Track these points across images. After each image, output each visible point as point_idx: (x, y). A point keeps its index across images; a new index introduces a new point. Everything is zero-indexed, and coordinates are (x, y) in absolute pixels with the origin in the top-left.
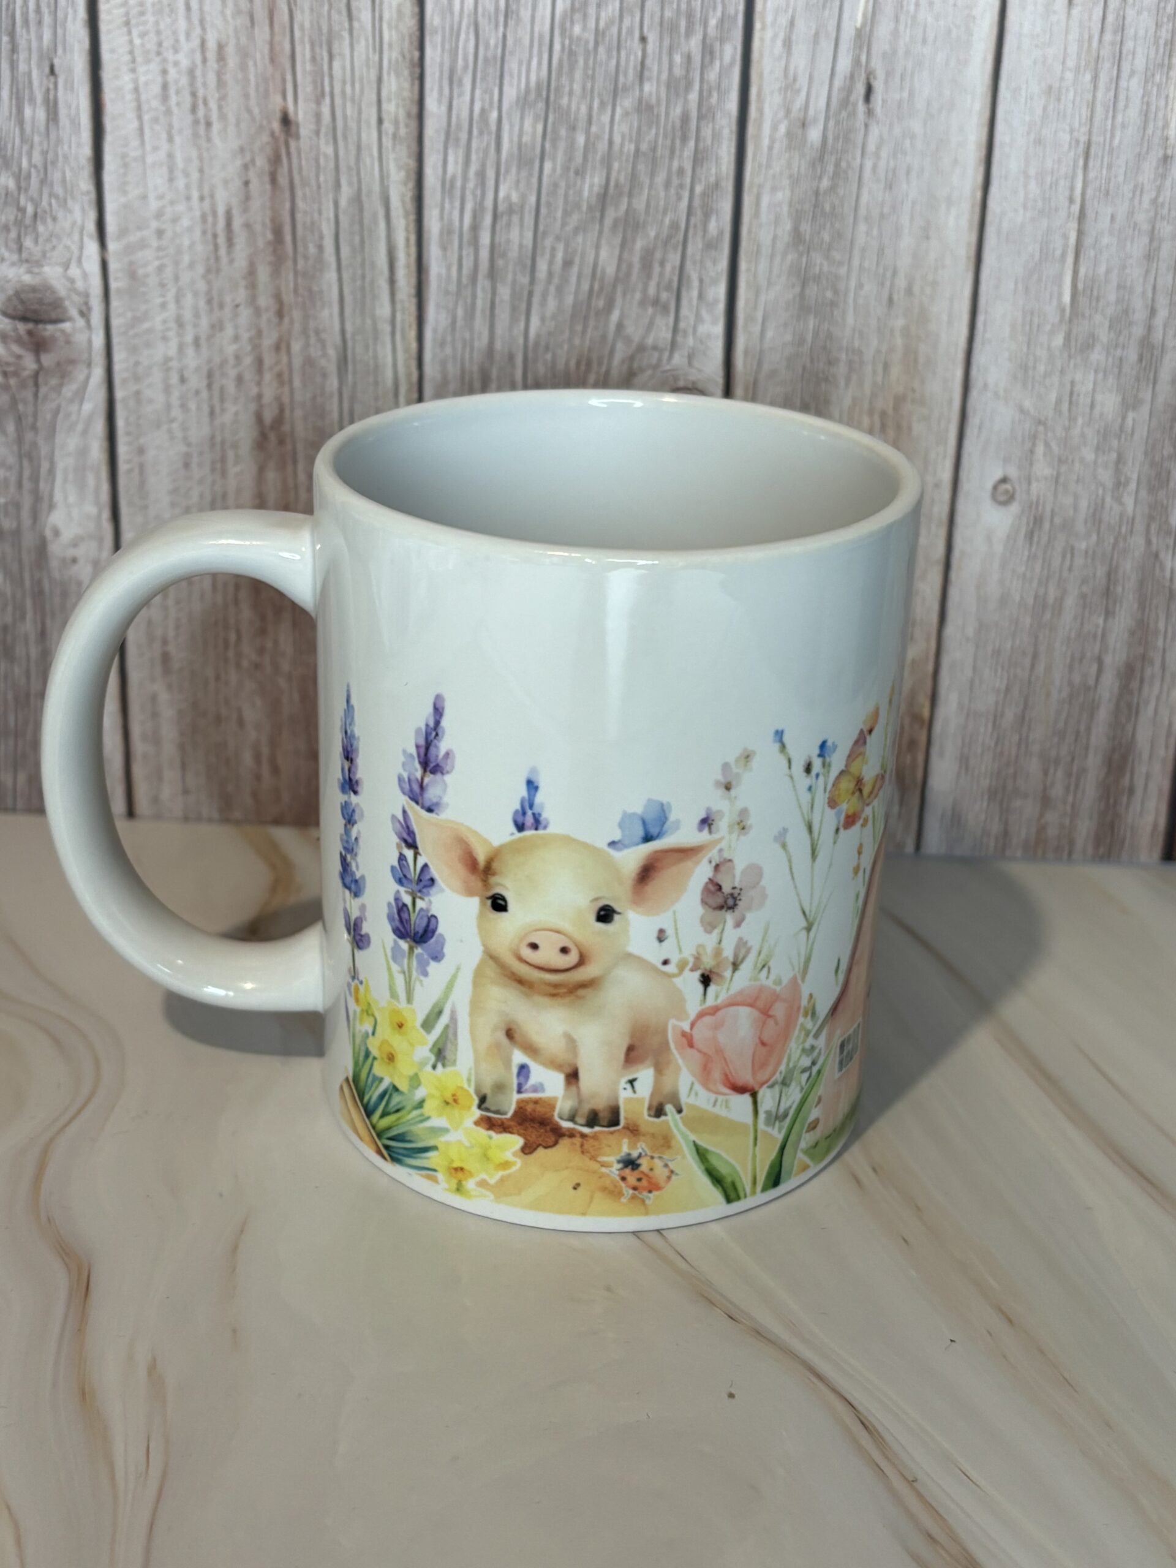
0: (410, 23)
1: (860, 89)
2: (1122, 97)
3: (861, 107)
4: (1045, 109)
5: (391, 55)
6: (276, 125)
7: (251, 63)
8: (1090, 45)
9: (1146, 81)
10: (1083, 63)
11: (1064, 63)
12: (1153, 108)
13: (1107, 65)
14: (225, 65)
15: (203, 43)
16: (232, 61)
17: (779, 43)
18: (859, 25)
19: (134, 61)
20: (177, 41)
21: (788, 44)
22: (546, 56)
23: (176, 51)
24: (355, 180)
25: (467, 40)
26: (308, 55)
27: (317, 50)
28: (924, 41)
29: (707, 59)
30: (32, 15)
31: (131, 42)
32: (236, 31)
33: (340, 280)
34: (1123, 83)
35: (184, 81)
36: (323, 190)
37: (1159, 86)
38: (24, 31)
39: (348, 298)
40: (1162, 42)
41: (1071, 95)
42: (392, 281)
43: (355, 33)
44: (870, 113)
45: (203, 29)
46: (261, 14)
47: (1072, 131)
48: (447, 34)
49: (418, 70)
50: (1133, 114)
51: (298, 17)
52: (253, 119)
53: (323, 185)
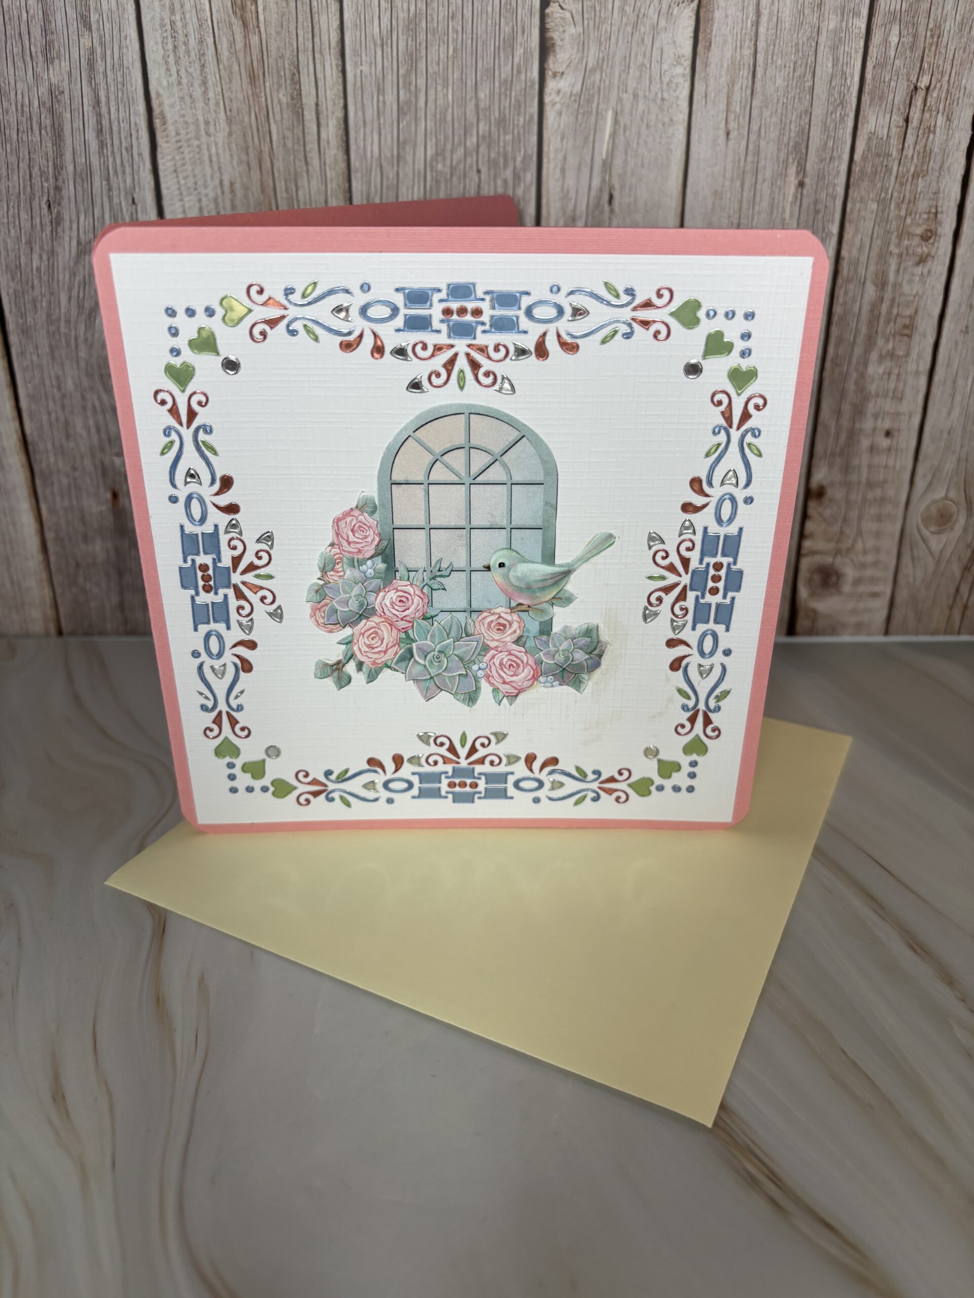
0: (342, 166)
1: (606, 197)
2: (758, 195)
3: (607, 208)
4: (713, 204)
5: (332, 186)
7: (250, 194)
8: (739, 164)
9: (772, 184)
10: (735, 175)
11: (724, 176)
12: (776, 201)
13: (749, 176)
14: (235, 195)
15: (221, 181)
16: (239, 193)
17: (558, 170)
18: (604, 156)
19: (181, 194)
20: (206, 181)
21: (563, 171)
22: (422, 184)
23: (206, 187)
25: (376, 176)
28: (643, 165)
29: (517, 181)
30: (119, 168)
31: (179, 182)
32: (240, 173)
34: (759, 187)
35: (212, 206)
37: (780, 188)
38: (115, 178)
40: (781, 160)
41: (729, 195)
43: (310, 172)
44: (612, 211)
45: (221, 173)
46: (254, 164)
47: (729, 217)
48: (364, 171)
49: (348, 195)
50: (765, 204)
51: (276, 164)
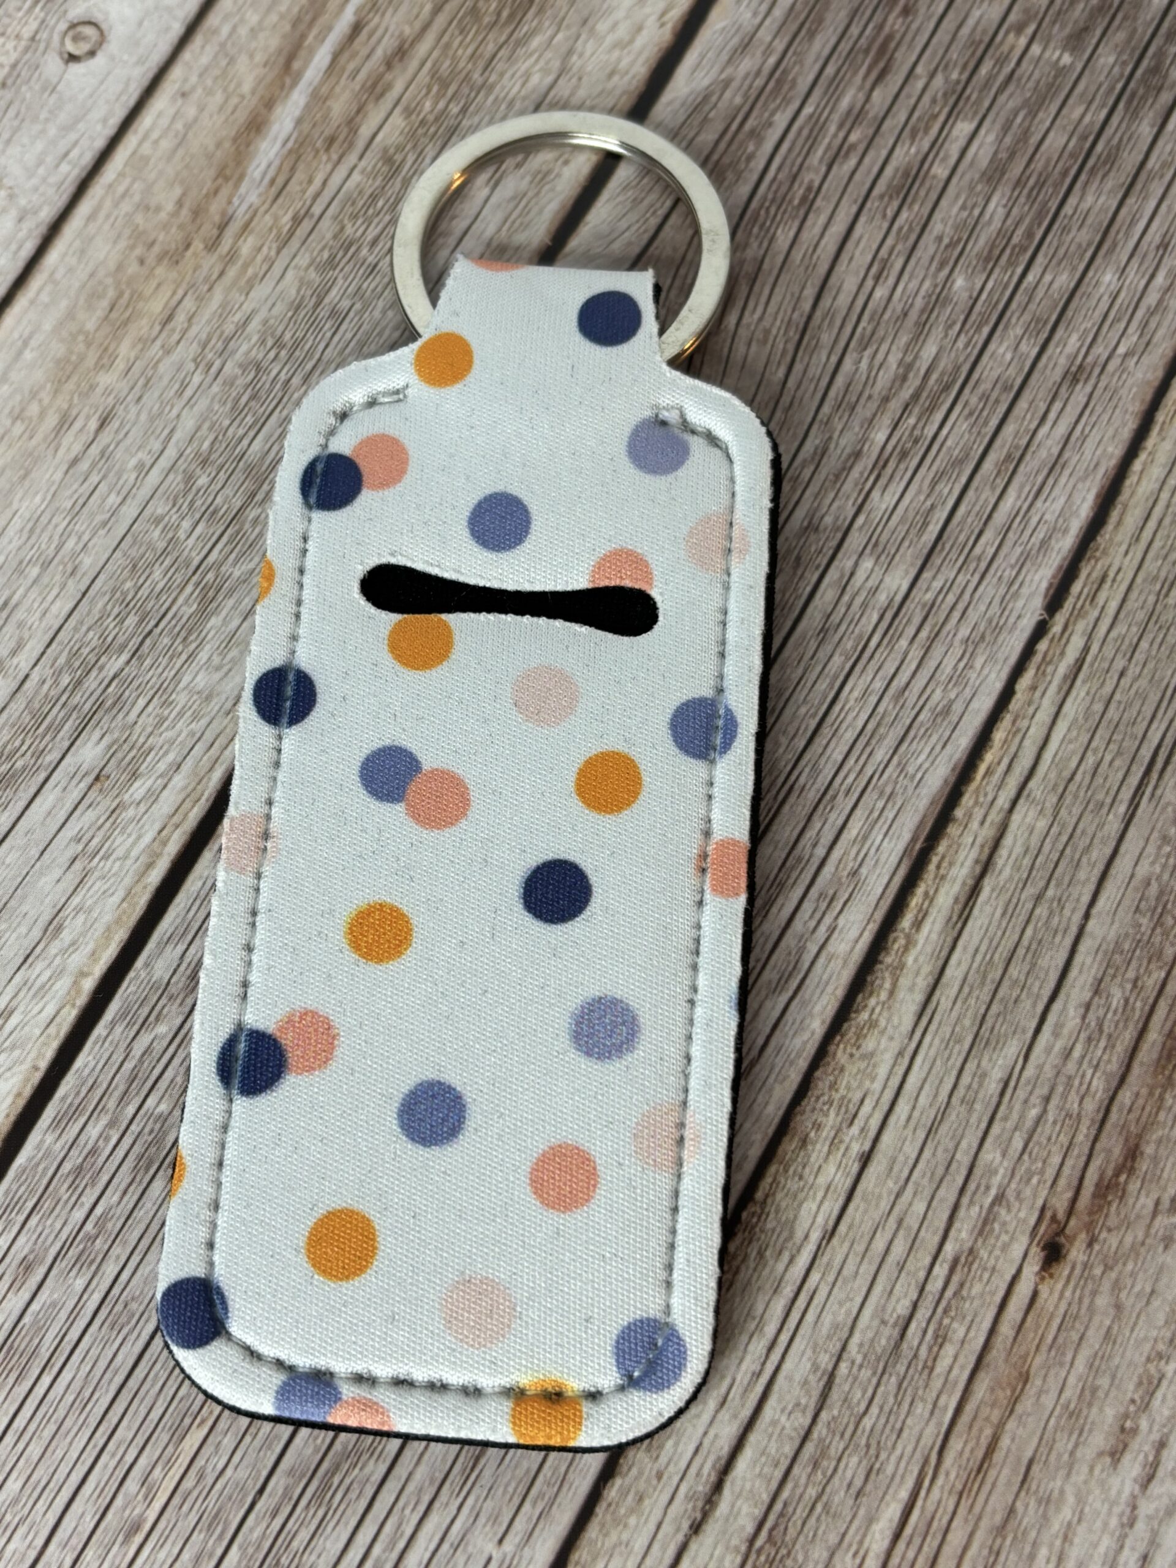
6: (1076, 1253)
24: (966, 1079)
26: (949, 1350)
27: (923, 1352)
33: (1087, 916)
36: (1045, 1091)
39: (1088, 875)
42: (986, 866)
52: (1117, 1286)
53: (1035, 1100)
